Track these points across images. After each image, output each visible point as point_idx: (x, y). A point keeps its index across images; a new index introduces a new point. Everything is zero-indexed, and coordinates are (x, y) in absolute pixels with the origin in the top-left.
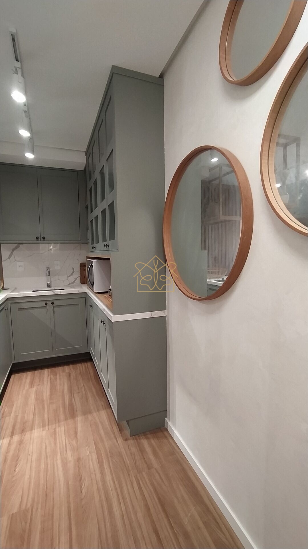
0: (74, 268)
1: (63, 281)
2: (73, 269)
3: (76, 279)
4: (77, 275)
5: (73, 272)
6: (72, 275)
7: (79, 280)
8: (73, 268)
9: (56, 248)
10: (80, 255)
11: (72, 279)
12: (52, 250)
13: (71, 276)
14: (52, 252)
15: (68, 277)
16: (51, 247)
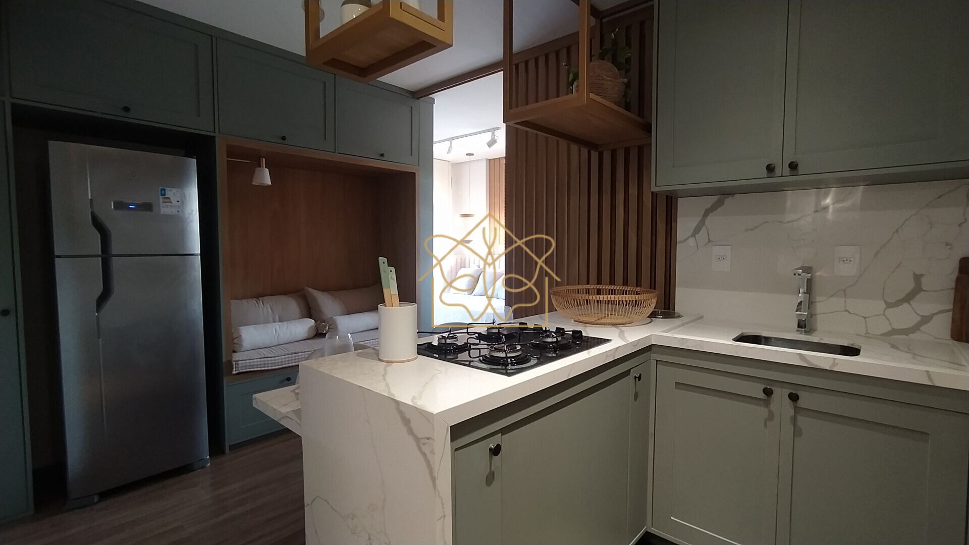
0: (921, 276)
1: (865, 318)
2: (918, 278)
3: (931, 317)
4: (936, 305)
5: (918, 289)
6: (908, 299)
7: (941, 325)
8: (915, 275)
9: (847, 204)
11: (904, 316)
12: (831, 210)
13: (907, 304)
14: (830, 215)
15: (889, 305)
16: (828, 201)
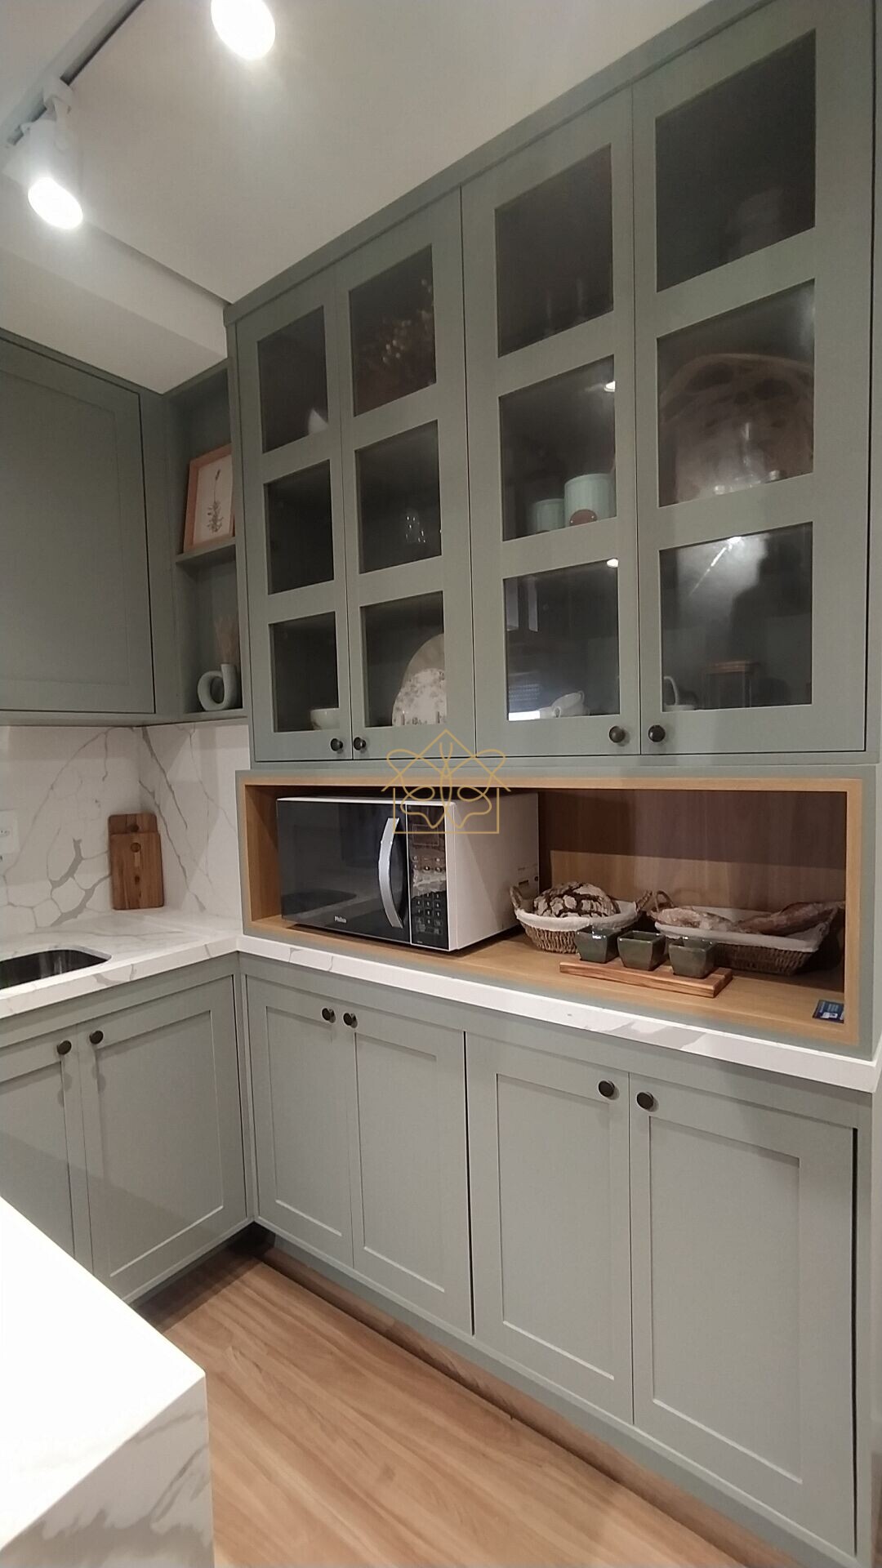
0: (80, 841)
1: (32, 908)
2: (77, 844)
3: (93, 889)
4: (95, 874)
5: (78, 859)
6: (71, 872)
7: (102, 896)
8: (74, 841)
10: (104, 779)
11: (70, 894)
13: (70, 879)
15: (55, 884)
